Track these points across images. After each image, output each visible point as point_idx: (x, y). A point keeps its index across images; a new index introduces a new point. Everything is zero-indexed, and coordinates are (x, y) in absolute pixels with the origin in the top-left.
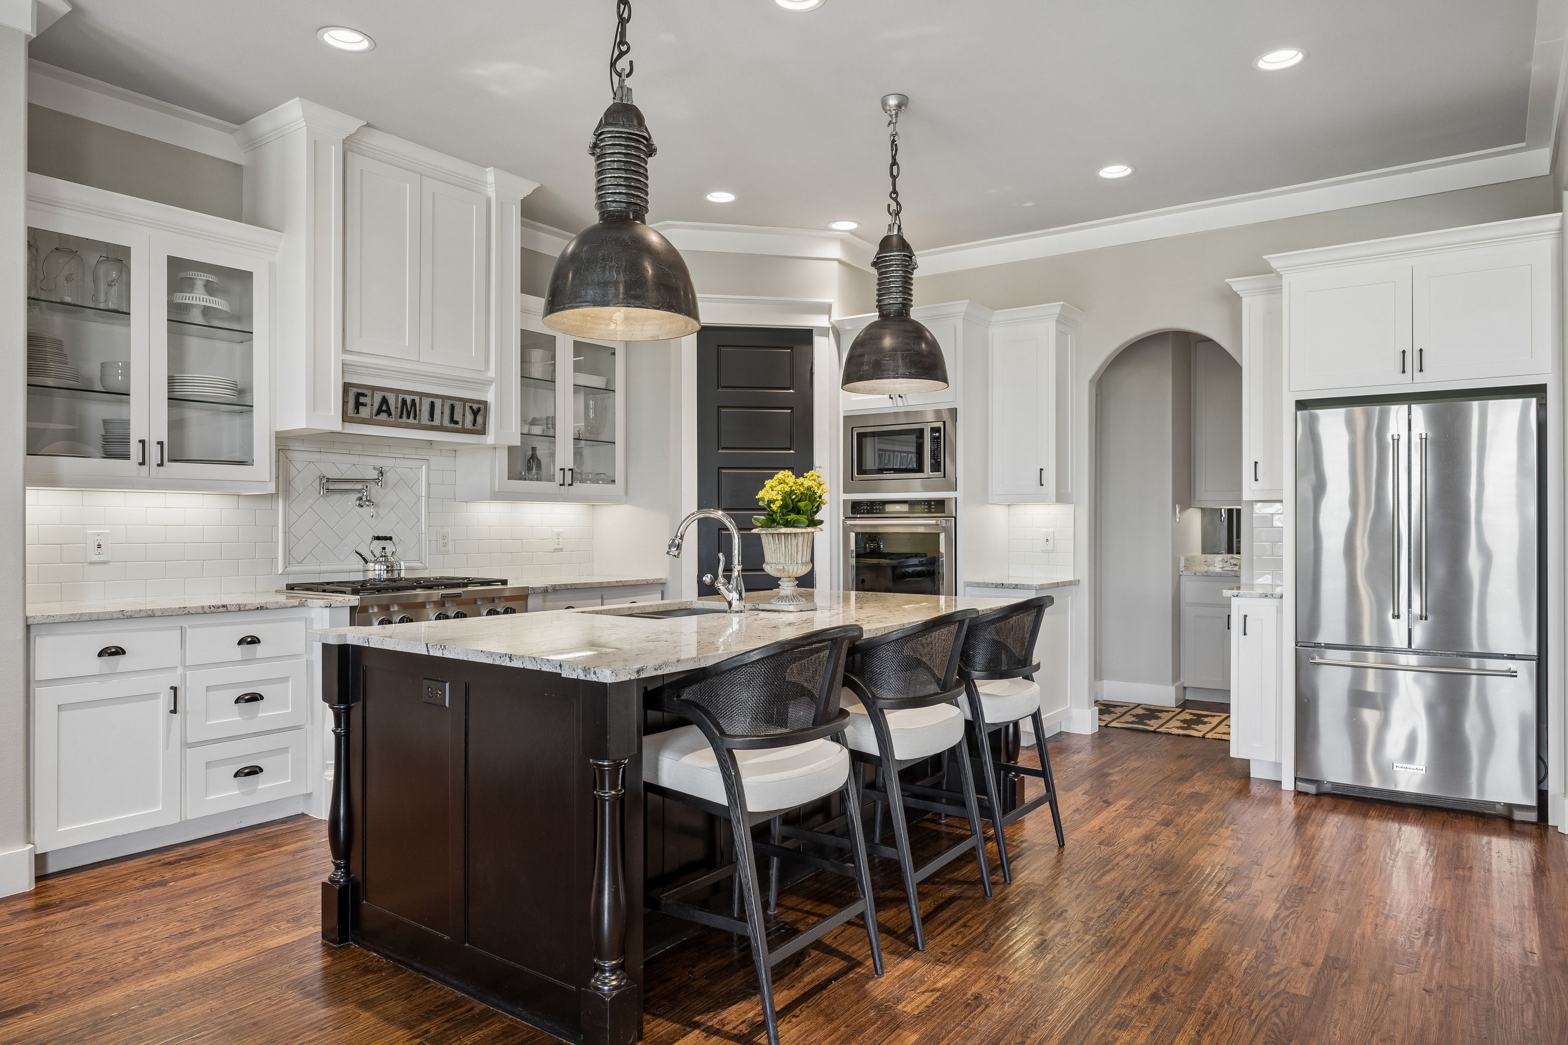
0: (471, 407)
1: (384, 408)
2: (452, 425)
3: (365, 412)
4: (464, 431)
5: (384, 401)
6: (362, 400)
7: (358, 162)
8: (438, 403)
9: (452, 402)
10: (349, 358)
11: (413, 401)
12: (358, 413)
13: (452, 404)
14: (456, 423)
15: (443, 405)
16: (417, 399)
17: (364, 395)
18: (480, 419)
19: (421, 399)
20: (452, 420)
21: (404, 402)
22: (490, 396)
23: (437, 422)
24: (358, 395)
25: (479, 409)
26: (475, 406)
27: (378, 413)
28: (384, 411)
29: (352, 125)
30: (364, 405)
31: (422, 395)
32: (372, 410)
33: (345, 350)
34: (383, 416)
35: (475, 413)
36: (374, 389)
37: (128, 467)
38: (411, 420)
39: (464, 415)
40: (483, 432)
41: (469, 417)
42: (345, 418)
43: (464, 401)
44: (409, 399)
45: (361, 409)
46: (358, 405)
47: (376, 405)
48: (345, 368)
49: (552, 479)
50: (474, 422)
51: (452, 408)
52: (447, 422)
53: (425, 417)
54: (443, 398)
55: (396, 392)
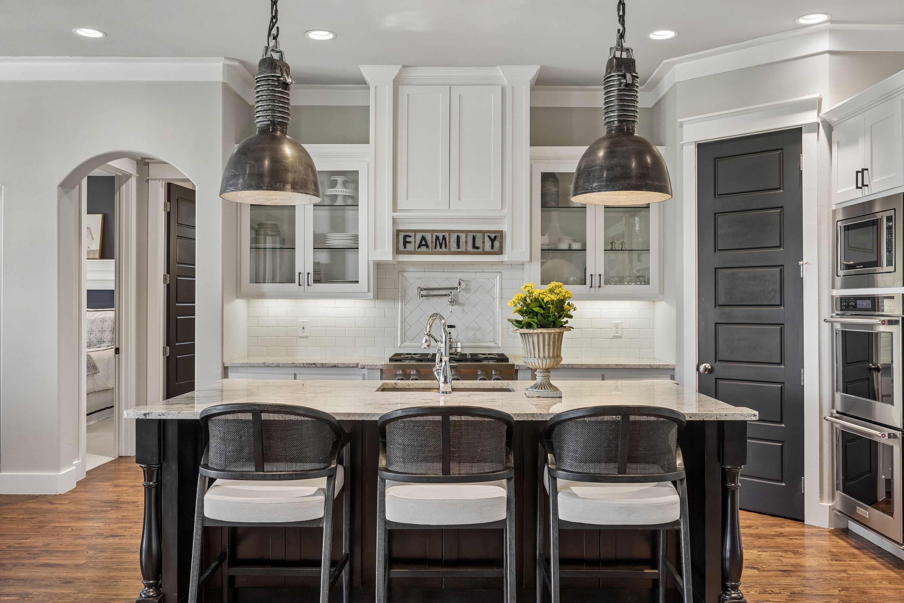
0: (489, 236)
1: (424, 243)
2: (475, 250)
3: (410, 247)
4: (485, 253)
5: (423, 238)
6: (408, 239)
7: (404, 91)
8: (463, 237)
9: (474, 234)
10: (396, 214)
11: (444, 236)
12: (405, 248)
13: (474, 236)
14: (478, 248)
15: (466, 237)
16: (447, 235)
17: (410, 236)
18: (497, 244)
19: (449, 235)
20: (474, 247)
21: (437, 238)
22: (505, 227)
23: (462, 249)
24: (405, 237)
25: (495, 237)
26: (493, 235)
27: (419, 247)
28: (423, 245)
29: (395, 70)
30: (410, 242)
31: (450, 232)
32: (415, 245)
33: (395, 210)
34: (423, 249)
35: (493, 240)
36: (416, 231)
37: (293, 287)
38: (443, 249)
39: (484, 242)
40: (500, 252)
41: (488, 243)
42: (397, 251)
43: (483, 232)
44: (441, 235)
45: (408, 245)
46: (405, 243)
47: (418, 242)
48: (394, 221)
49: (584, 282)
50: (492, 246)
51: (474, 238)
52: (470, 248)
53: (453, 246)
54: (466, 232)
55: (432, 232)
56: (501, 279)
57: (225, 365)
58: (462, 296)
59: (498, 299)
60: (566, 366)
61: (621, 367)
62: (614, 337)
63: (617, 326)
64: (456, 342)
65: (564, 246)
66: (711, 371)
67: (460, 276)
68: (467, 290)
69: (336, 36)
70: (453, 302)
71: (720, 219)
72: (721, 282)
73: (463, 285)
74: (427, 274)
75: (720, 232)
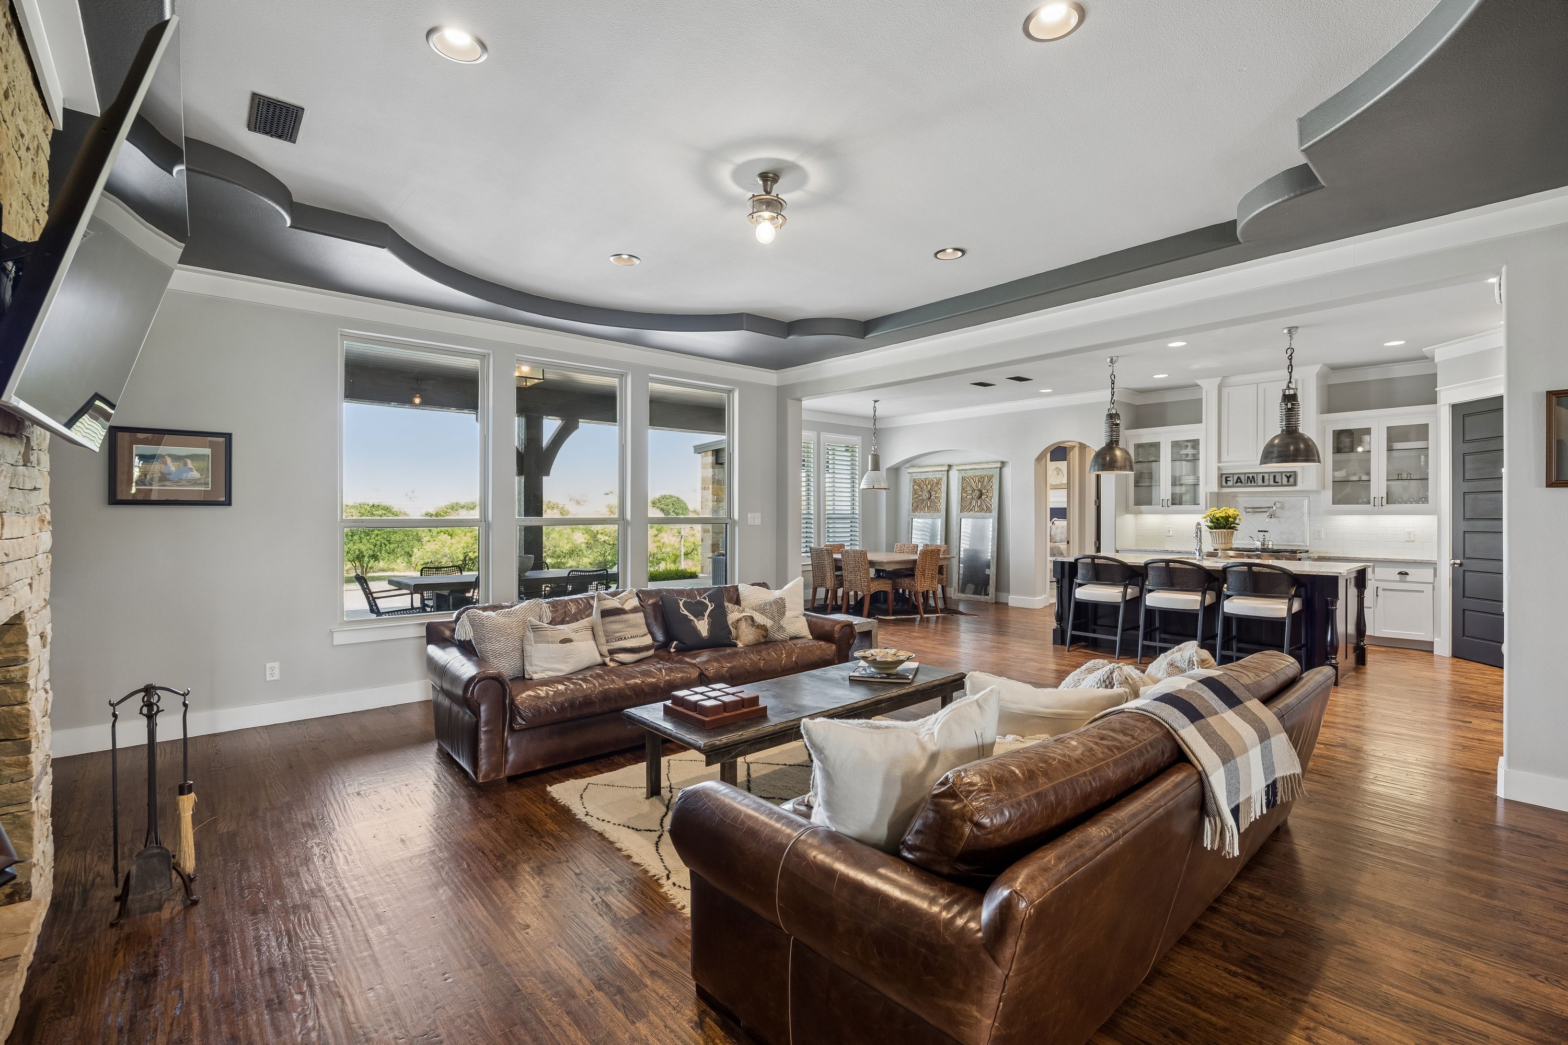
3: (1230, 483)
7: (1225, 391)
8: (1266, 476)
10: (1220, 465)
16: (1255, 475)
18: (1292, 480)
20: (1275, 481)
21: (1248, 477)
22: (1298, 469)
23: (1266, 483)
24: (1226, 478)
26: (1288, 475)
27: (1236, 483)
29: (1218, 380)
31: (1257, 473)
33: (1219, 461)
34: (1239, 484)
35: (1288, 478)
36: (1233, 474)
38: (1253, 484)
40: (1295, 484)
41: (1285, 479)
42: (1221, 486)
43: (1282, 473)
44: (1251, 476)
46: (1226, 481)
47: (1235, 480)
48: (1219, 468)
49: (1369, 503)
50: (1288, 481)
51: (1275, 477)
52: (1272, 482)
53: (1260, 482)
54: (1269, 473)
55: (1245, 474)
56: (1309, 501)
57: (1117, 549)
58: (1278, 512)
59: (1305, 513)
61: (1389, 560)
62: (1407, 541)
63: (1409, 533)
64: (1269, 541)
65: (1355, 478)
66: (1461, 565)
67: (1276, 499)
68: (1282, 508)
70: (1271, 516)
71: (1467, 458)
72: (1468, 502)
73: (1278, 505)
74: (1252, 499)
75: (1467, 467)
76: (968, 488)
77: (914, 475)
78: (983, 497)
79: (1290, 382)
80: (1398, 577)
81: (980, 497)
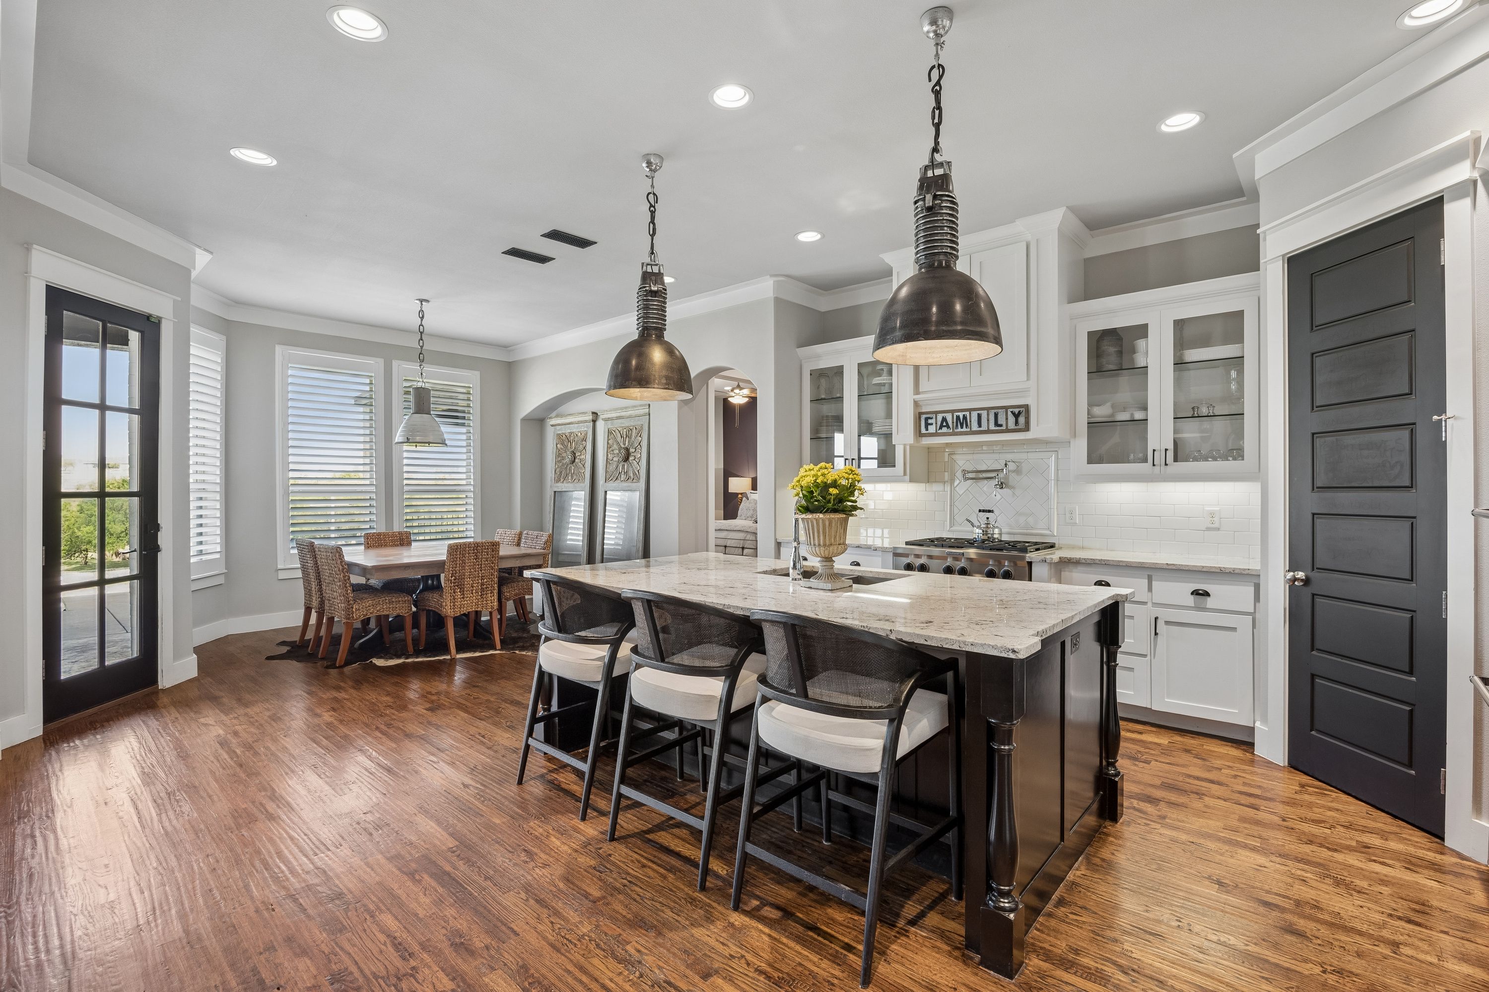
0: (1012, 412)
1: (944, 424)
2: (997, 428)
3: (932, 429)
4: (1008, 431)
5: (944, 419)
6: (930, 421)
8: (984, 414)
9: (996, 411)
10: (917, 397)
11: (964, 415)
12: (927, 430)
13: (996, 412)
14: (1001, 426)
15: (988, 415)
16: (967, 414)
17: (932, 418)
18: (1022, 420)
19: (970, 413)
20: (997, 425)
21: (958, 417)
22: (1029, 401)
23: (984, 427)
24: (927, 419)
25: (1020, 413)
26: (1016, 411)
27: (941, 428)
28: (945, 426)
30: (932, 424)
31: (971, 410)
32: (936, 427)
33: (916, 395)
34: (944, 430)
35: (1017, 416)
36: (936, 413)
38: (964, 429)
39: (1007, 419)
40: (1027, 428)
41: (1011, 419)
42: (919, 434)
43: (1006, 408)
44: (961, 415)
45: (929, 427)
46: (927, 425)
47: (939, 424)
48: (916, 404)
49: (1145, 460)
50: (1017, 423)
51: (996, 415)
52: (992, 427)
53: (975, 427)
54: (988, 409)
55: (952, 412)
56: (1057, 458)
57: (778, 541)
58: (1013, 479)
59: (1053, 481)
60: (1097, 562)
61: (1174, 568)
62: (1208, 529)
63: (1212, 515)
65: (1123, 416)
66: (1307, 582)
67: (1009, 457)
68: (1018, 471)
69: (823, 236)
70: (1001, 485)
71: (1318, 361)
72: (1320, 452)
73: (1011, 466)
74: (975, 456)
75: (1319, 379)
76: (615, 446)
77: (558, 428)
78: (631, 458)
79: (935, 150)
80: (1190, 600)
81: (626, 459)
